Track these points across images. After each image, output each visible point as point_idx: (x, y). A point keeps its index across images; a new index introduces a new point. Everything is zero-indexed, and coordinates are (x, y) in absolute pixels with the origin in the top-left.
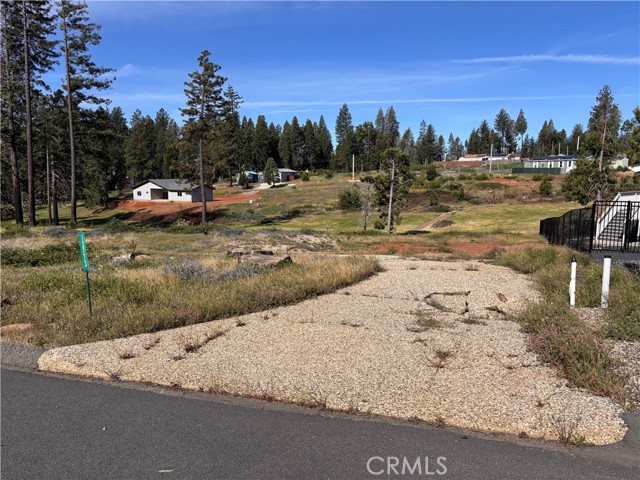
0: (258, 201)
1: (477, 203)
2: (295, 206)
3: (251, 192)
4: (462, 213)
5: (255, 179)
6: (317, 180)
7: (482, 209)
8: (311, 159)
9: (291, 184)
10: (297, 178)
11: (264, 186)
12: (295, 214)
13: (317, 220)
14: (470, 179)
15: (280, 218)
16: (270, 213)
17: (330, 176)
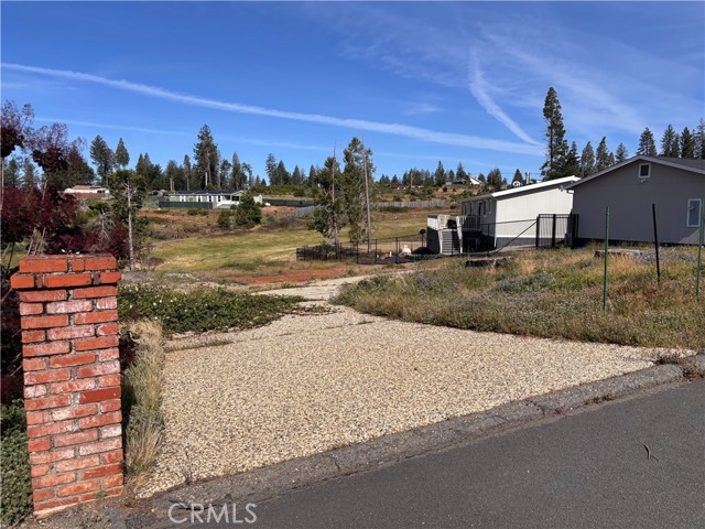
1: (163, 238)
4: (159, 250)
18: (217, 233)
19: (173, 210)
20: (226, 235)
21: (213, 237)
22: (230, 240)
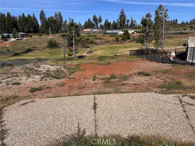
0: (11, 46)
1: (97, 44)
2: (29, 47)
3: (8, 42)
4: (94, 48)
5: (9, 37)
6: (35, 37)
7: (100, 46)
8: (31, 29)
9: (25, 39)
10: (27, 36)
11: (13, 39)
12: (29, 50)
13: (39, 53)
14: (91, 36)
15: (23, 53)
16: (17, 50)
17: (40, 36)
18: (114, 43)
19: (106, 35)
20: (117, 43)
21: (112, 44)
22: (117, 45)
